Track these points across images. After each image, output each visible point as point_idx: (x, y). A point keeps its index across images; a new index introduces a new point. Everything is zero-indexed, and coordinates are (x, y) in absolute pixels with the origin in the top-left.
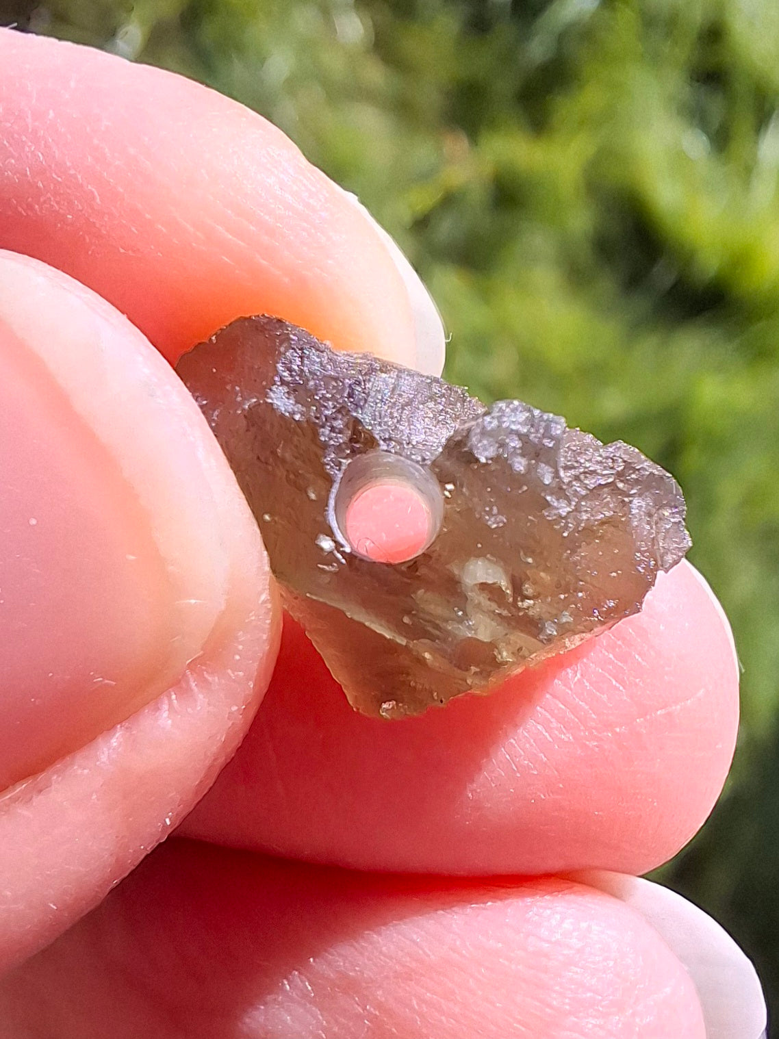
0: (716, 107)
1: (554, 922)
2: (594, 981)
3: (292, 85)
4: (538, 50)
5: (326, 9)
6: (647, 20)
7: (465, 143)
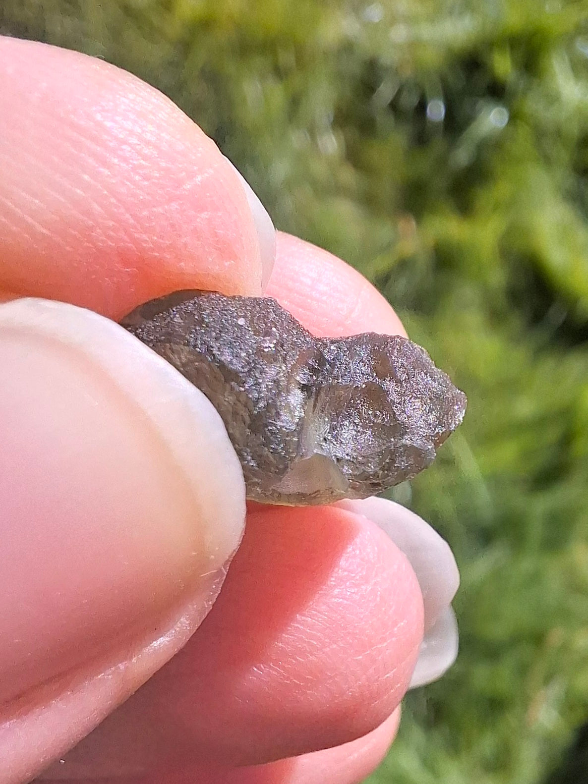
5: (312, 132)
6: (539, 134)
7: (414, 223)
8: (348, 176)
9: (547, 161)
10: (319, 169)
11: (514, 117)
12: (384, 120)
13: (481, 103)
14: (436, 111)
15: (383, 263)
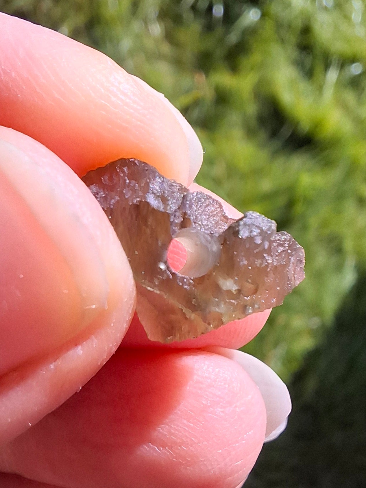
0: (308, 61)
1: (205, 368)
2: (220, 393)
3: (132, 53)
4: (233, 38)
5: (146, 22)
6: (279, 25)
7: (204, 77)
8: (166, 48)
9: (282, 41)
10: (149, 44)
11: (264, 15)
12: (188, 16)
13: (245, 6)
14: (219, 11)
15: (185, 100)
